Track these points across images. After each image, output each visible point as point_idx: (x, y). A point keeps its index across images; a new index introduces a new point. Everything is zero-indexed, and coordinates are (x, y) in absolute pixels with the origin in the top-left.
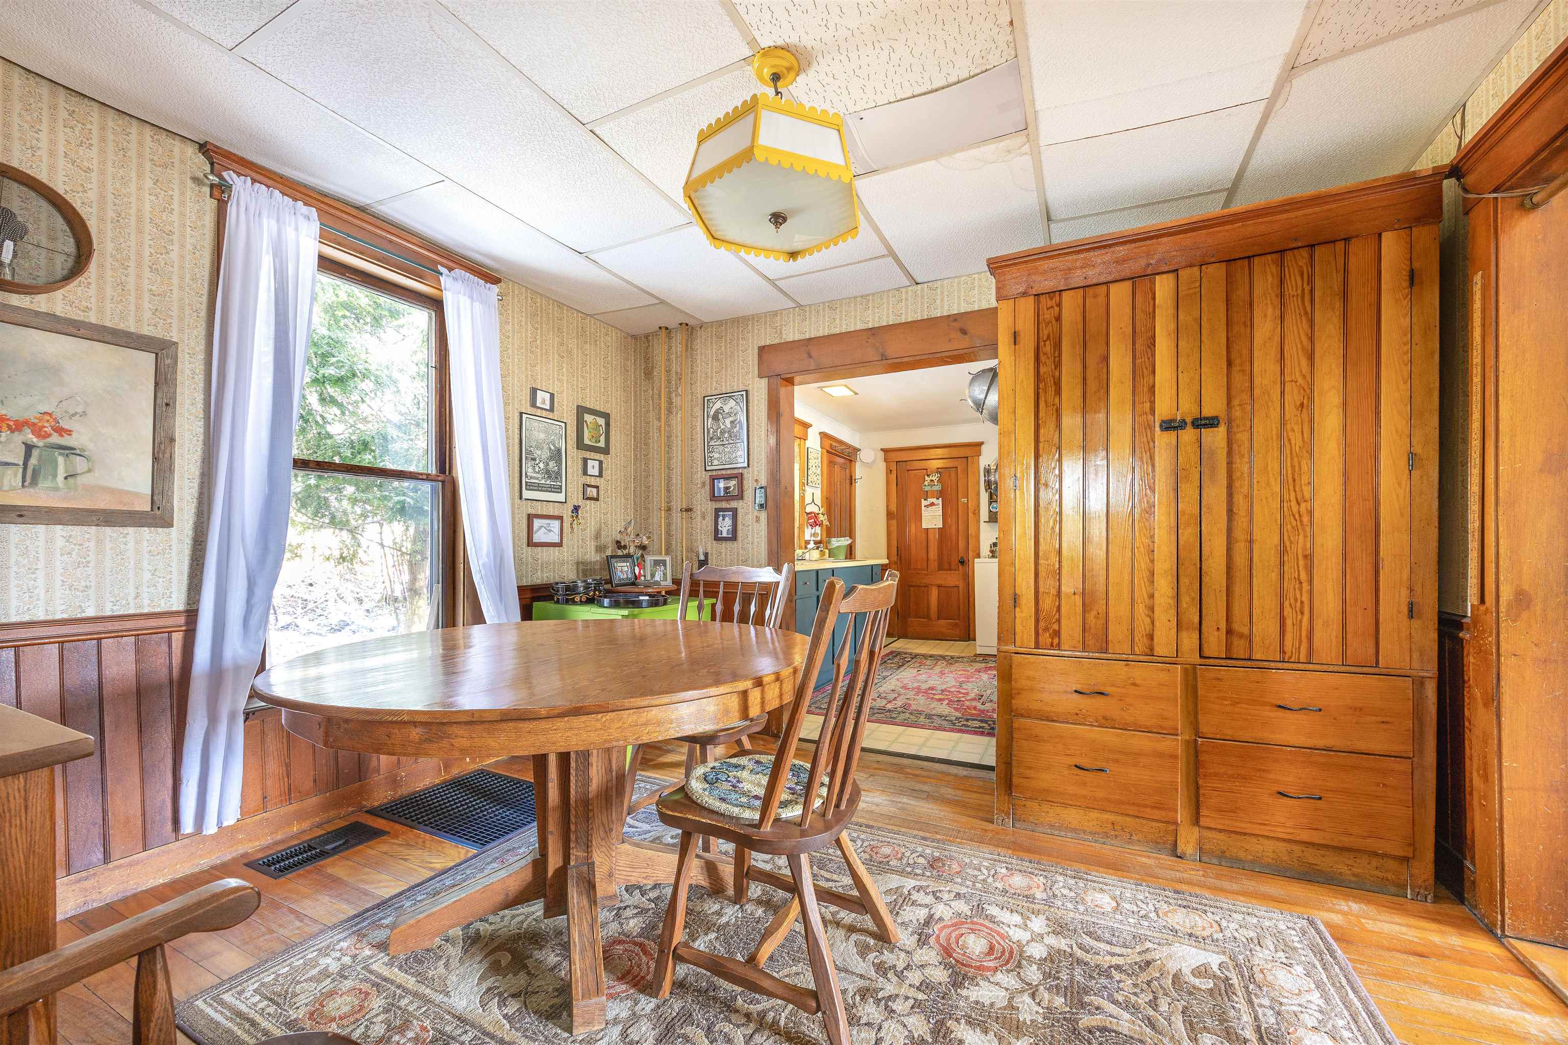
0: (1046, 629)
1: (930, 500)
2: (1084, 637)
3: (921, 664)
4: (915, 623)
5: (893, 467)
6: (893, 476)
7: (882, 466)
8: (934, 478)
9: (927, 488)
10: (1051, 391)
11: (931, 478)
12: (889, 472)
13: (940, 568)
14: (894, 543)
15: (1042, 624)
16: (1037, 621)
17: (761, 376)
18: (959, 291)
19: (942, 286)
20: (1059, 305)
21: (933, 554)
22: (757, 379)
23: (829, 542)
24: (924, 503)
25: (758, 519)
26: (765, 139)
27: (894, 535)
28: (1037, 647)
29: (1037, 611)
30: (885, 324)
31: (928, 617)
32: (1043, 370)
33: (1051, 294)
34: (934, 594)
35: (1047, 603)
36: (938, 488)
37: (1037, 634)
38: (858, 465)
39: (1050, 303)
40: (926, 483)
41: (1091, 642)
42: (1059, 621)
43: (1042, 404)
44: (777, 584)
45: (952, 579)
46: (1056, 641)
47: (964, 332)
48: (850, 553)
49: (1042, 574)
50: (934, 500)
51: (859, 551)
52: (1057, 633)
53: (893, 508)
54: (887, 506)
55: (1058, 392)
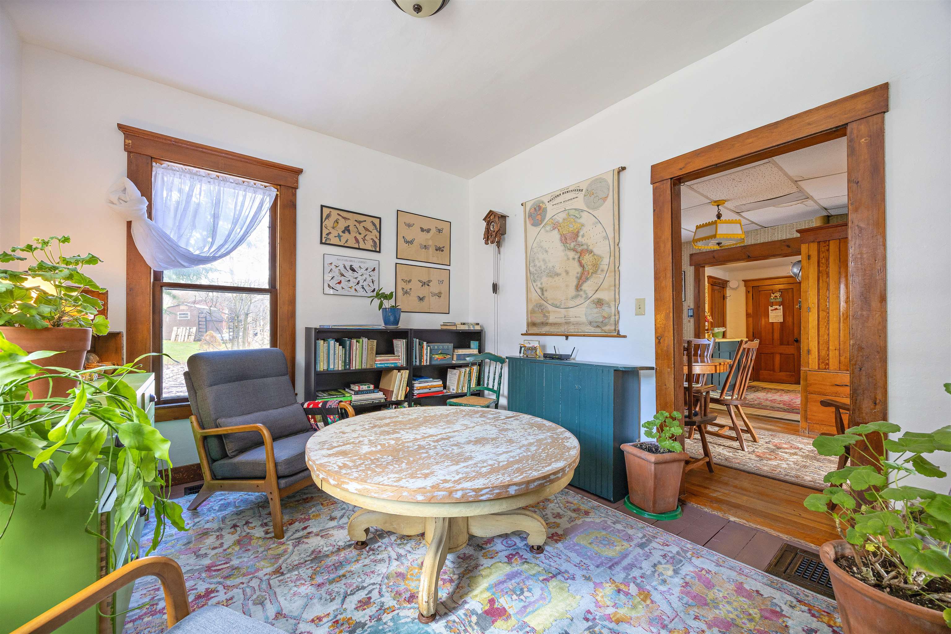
0: (823, 362)
1: (774, 307)
2: (840, 366)
3: (768, 392)
4: (764, 373)
5: (750, 290)
6: (751, 294)
7: (743, 289)
8: (777, 295)
9: (772, 301)
10: (825, 277)
11: (775, 295)
12: (747, 292)
13: (782, 344)
14: (751, 330)
15: (821, 361)
16: (819, 360)
17: (691, 265)
18: (786, 229)
19: (778, 228)
20: (828, 245)
21: (777, 335)
22: (689, 266)
23: (713, 330)
24: (770, 308)
25: (689, 321)
26: (719, 232)
27: (751, 326)
28: (819, 368)
29: (819, 356)
30: (750, 244)
31: (774, 370)
32: (821, 269)
33: (825, 242)
34: (777, 358)
35: (823, 353)
36: (780, 300)
37: (819, 364)
38: (728, 289)
39: (824, 245)
40: (772, 298)
41: (842, 367)
42: (828, 360)
43: (821, 281)
44: (709, 345)
45: (790, 350)
46: (827, 367)
47: (788, 246)
48: (724, 335)
49: (821, 342)
50: (777, 307)
51: (728, 334)
52: (828, 364)
53: (750, 311)
54: (747, 311)
55: (828, 276)
